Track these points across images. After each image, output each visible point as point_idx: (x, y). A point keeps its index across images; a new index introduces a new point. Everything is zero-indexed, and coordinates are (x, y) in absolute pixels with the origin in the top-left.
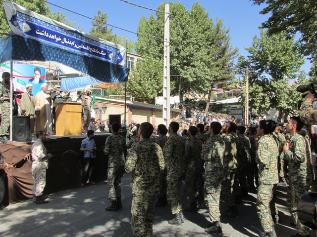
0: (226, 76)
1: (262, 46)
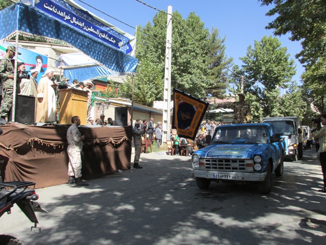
0: (221, 84)
1: (256, 56)
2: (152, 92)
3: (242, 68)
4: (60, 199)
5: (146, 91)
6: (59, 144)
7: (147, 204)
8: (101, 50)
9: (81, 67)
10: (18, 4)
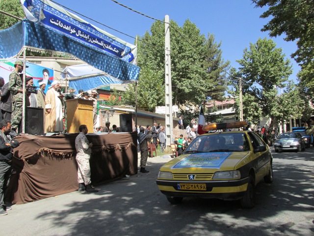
0: (220, 87)
1: (253, 58)
2: (154, 98)
3: (239, 70)
4: (72, 206)
5: (147, 98)
6: (67, 153)
7: (156, 208)
8: (104, 60)
9: (85, 78)
10: (24, 21)
